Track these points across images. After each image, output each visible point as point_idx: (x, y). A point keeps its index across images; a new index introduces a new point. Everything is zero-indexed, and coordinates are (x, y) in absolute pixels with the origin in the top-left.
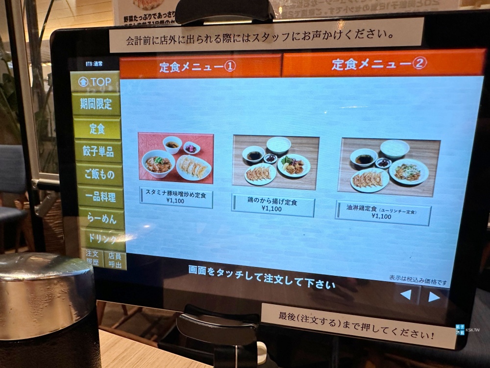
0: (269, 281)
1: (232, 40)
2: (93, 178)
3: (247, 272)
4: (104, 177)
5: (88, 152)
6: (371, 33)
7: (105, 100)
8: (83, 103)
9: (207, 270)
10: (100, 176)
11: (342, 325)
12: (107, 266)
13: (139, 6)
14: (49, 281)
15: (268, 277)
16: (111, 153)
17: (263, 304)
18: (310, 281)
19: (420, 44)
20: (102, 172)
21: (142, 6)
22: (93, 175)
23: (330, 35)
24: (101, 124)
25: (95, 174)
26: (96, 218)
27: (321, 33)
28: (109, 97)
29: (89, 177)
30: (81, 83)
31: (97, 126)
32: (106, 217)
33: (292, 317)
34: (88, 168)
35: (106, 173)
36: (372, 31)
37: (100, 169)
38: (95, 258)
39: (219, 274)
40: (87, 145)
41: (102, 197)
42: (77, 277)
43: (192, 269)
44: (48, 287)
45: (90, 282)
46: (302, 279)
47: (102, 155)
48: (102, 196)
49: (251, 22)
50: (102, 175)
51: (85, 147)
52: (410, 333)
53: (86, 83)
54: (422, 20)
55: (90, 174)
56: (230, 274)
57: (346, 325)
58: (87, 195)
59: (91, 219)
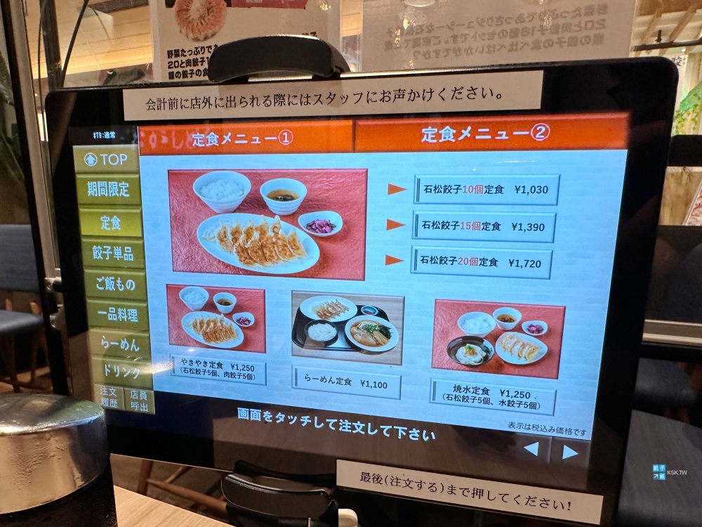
0: (346, 430)
1: (286, 103)
2: (107, 288)
3: (316, 418)
4: (121, 287)
5: (100, 255)
6: (472, 92)
7: (120, 184)
8: (91, 189)
9: (262, 414)
10: (116, 286)
11: (446, 490)
12: (128, 409)
13: (187, 37)
14: (39, 435)
15: (345, 425)
16: (130, 255)
17: (338, 461)
18: (401, 431)
19: (539, 107)
20: (119, 281)
21: (191, 35)
22: (107, 285)
23: (417, 95)
24: (115, 217)
25: (110, 284)
26: (112, 343)
27: (406, 93)
28: (126, 180)
29: (102, 288)
30: (87, 161)
31: (111, 219)
32: (125, 342)
33: (377, 479)
34: (100, 276)
35: (124, 283)
36: (473, 90)
37: (116, 277)
38: (113, 397)
39: (278, 419)
40: (97, 244)
41: (120, 315)
42: (81, 428)
43: (243, 413)
44: (38, 443)
45: (100, 434)
46: (391, 427)
47: (118, 257)
48: (120, 313)
49: (310, 77)
50: (119, 285)
51: (95, 247)
52: (538, 502)
53: (95, 161)
54: (541, 73)
55: (103, 284)
56: (293, 420)
57: (452, 490)
58: (99, 312)
59: (105, 344)
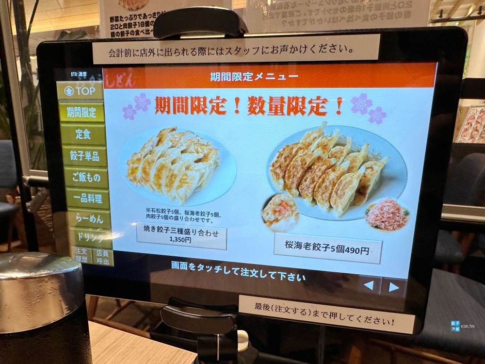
0: (246, 275)
1: (207, 53)
2: (80, 181)
3: (225, 267)
4: (90, 180)
5: (75, 157)
6: (333, 48)
7: (90, 109)
8: (69, 112)
9: (188, 265)
10: (87, 179)
11: (312, 314)
12: (95, 263)
13: (124, 7)
14: (40, 279)
15: (245, 271)
16: (96, 157)
17: (240, 296)
18: (283, 275)
19: (377, 58)
20: (89, 175)
21: (127, 7)
22: (80, 178)
23: (296, 49)
24: (86, 130)
25: (82, 178)
26: (84, 218)
27: (288, 48)
28: (94, 106)
29: (77, 180)
30: (67, 92)
31: (83, 131)
32: (93, 217)
33: (267, 307)
34: (75, 172)
35: (92, 176)
36: (334, 46)
37: (87, 172)
38: (84, 255)
39: (199, 268)
40: (73, 150)
41: (89, 199)
42: (67, 274)
43: (175, 265)
44: (40, 284)
45: (79, 279)
46: (275, 272)
47: (88, 159)
48: (89, 197)
49: (223, 36)
50: (89, 178)
51: (72, 152)
52: (372, 320)
53: (72, 92)
54: (378, 36)
55: (77, 177)
56: (209, 269)
57: (316, 314)
58: (75, 197)
59: (79, 218)
